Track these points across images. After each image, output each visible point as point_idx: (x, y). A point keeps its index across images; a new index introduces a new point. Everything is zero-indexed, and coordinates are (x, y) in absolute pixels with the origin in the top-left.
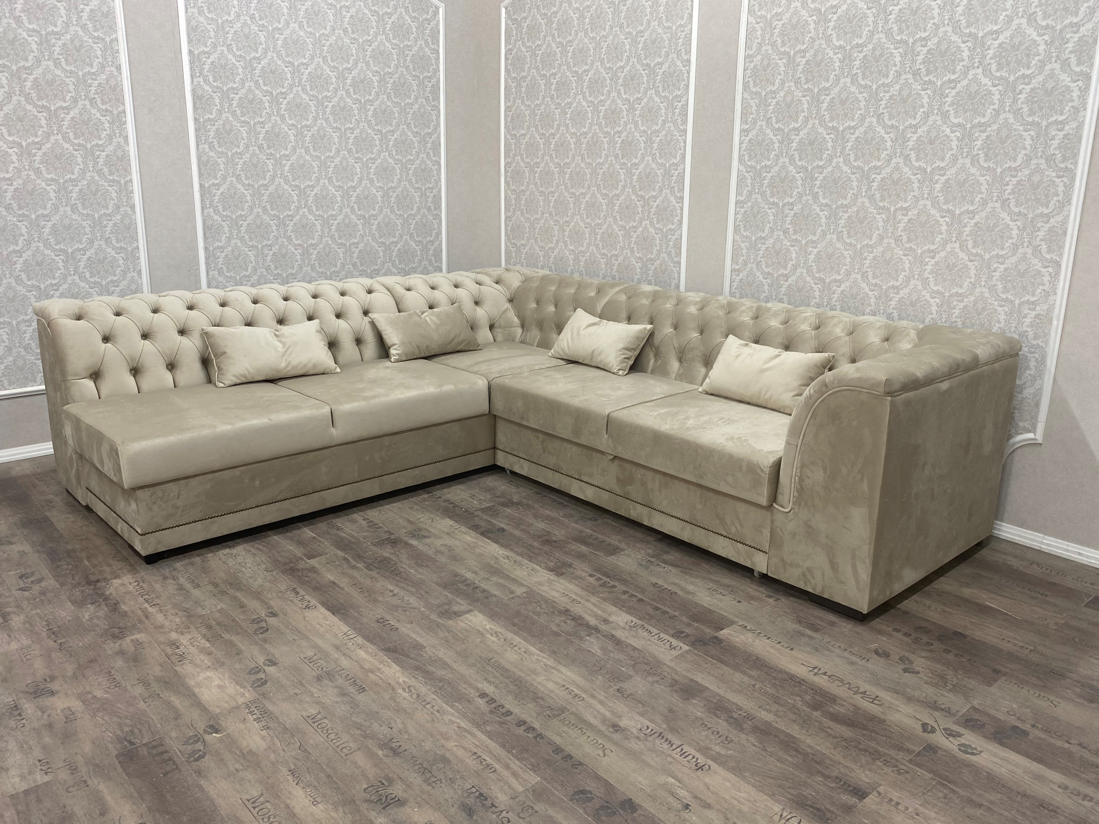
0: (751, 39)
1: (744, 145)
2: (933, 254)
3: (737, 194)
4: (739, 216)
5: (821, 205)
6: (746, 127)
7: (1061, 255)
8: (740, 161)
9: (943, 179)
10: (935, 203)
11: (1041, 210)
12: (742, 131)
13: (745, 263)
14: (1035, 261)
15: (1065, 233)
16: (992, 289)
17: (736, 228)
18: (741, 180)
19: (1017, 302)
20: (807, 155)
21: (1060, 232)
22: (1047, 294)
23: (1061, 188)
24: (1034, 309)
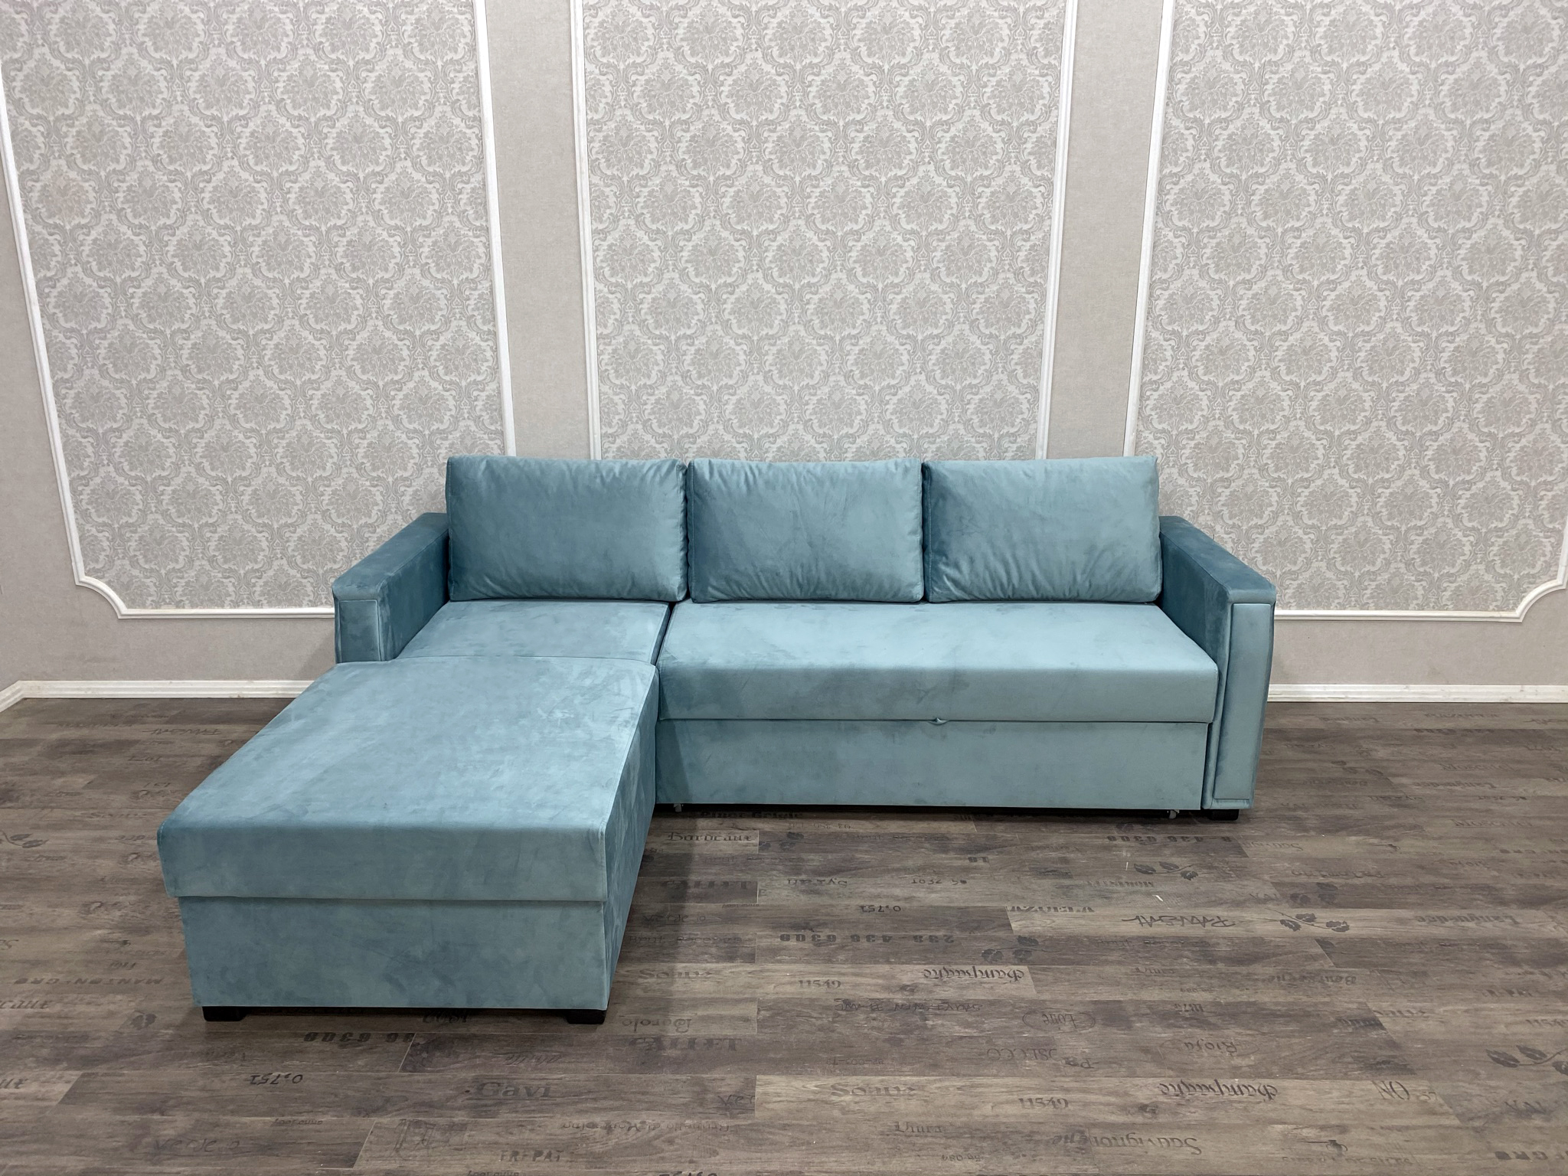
0: (594, 97)
1: (601, 254)
2: (894, 389)
3: (598, 324)
4: (606, 357)
5: (736, 337)
6: (601, 227)
7: (1039, 379)
8: (596, 278)
9: (899, 297)
10: (891, 328)
11: (1013, 330)
12: (595, 232)
13: (624, 425)
14: (1011, 388)
15: (1041, 355)
16: (967, 424)
17: (603, 377)
18: (602, 307)
19: (996, 436)
20: (708, 269)
21: (1035, 354)
22: (1027, 423)
23: (1032, 306)
24: (1015, 442)
